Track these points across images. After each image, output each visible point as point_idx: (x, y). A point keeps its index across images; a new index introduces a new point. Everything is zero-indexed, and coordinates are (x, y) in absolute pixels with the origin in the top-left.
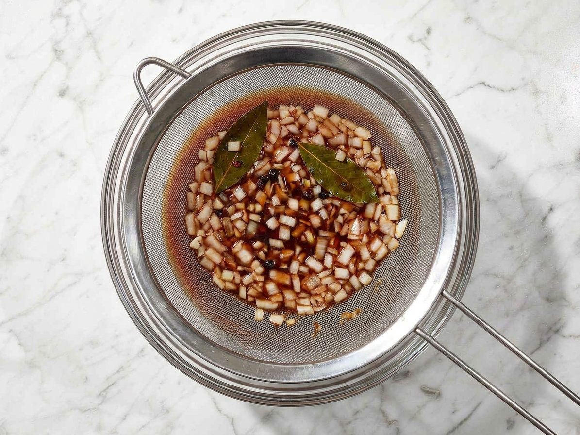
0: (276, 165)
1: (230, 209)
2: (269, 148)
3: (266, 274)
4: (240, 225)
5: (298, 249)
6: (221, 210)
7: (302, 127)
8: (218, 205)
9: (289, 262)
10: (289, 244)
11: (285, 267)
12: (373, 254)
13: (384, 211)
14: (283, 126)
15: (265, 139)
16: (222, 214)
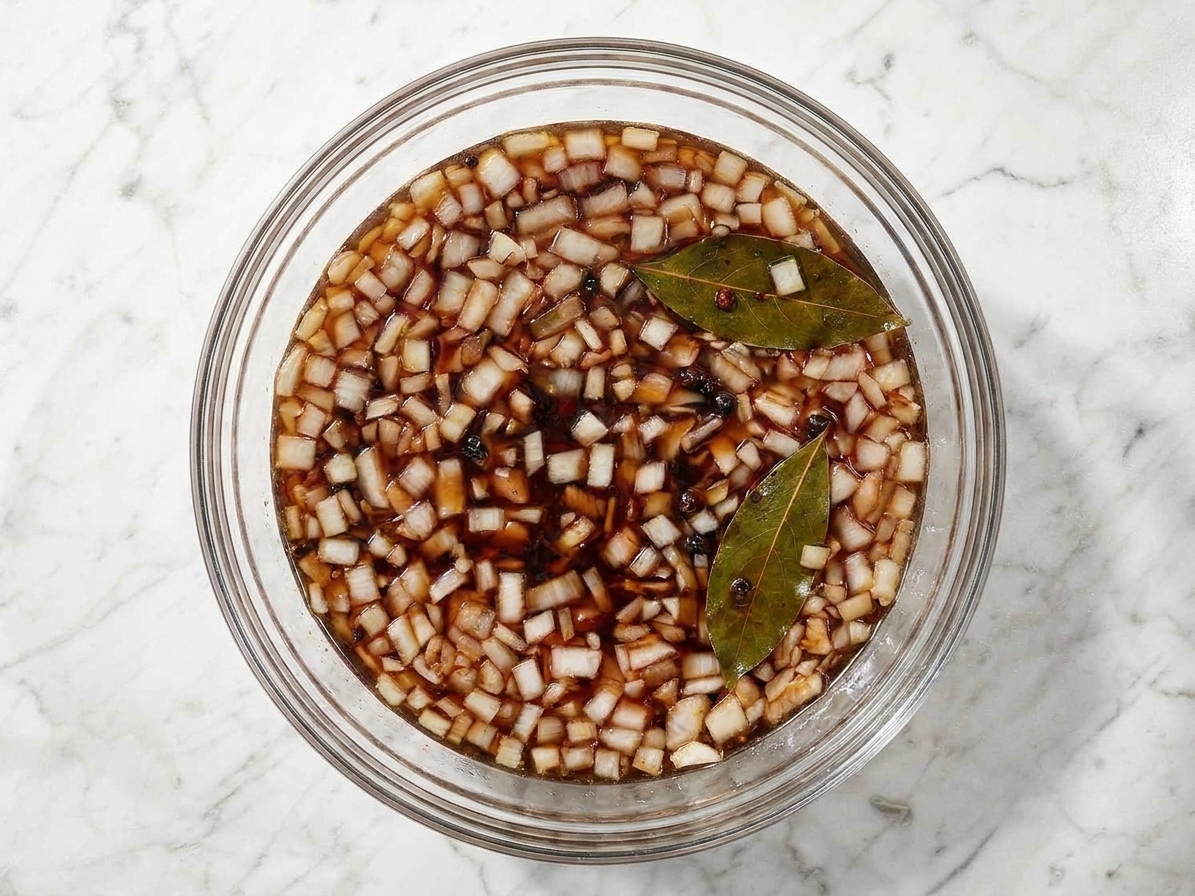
0: (744, 399)
1: (605, 316)
2: (787, 368)
3: (447, 449)
4: (568, 349)
5: (533, 515)
6: (598, 287)
7: (863, 430)
8: (612, 279)
9: (495, 500)
10: (541, 487)
11: (479, 491)
12: (608, 723)
13: (714, 699)
14: (855, 385)
15: (811, 348)
16: (589, 291)
